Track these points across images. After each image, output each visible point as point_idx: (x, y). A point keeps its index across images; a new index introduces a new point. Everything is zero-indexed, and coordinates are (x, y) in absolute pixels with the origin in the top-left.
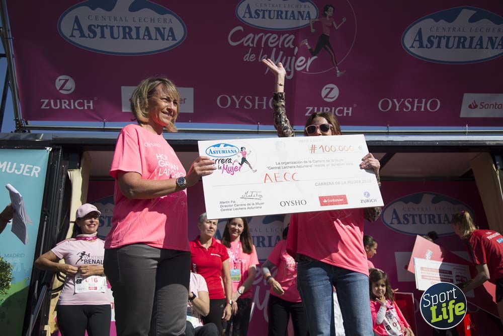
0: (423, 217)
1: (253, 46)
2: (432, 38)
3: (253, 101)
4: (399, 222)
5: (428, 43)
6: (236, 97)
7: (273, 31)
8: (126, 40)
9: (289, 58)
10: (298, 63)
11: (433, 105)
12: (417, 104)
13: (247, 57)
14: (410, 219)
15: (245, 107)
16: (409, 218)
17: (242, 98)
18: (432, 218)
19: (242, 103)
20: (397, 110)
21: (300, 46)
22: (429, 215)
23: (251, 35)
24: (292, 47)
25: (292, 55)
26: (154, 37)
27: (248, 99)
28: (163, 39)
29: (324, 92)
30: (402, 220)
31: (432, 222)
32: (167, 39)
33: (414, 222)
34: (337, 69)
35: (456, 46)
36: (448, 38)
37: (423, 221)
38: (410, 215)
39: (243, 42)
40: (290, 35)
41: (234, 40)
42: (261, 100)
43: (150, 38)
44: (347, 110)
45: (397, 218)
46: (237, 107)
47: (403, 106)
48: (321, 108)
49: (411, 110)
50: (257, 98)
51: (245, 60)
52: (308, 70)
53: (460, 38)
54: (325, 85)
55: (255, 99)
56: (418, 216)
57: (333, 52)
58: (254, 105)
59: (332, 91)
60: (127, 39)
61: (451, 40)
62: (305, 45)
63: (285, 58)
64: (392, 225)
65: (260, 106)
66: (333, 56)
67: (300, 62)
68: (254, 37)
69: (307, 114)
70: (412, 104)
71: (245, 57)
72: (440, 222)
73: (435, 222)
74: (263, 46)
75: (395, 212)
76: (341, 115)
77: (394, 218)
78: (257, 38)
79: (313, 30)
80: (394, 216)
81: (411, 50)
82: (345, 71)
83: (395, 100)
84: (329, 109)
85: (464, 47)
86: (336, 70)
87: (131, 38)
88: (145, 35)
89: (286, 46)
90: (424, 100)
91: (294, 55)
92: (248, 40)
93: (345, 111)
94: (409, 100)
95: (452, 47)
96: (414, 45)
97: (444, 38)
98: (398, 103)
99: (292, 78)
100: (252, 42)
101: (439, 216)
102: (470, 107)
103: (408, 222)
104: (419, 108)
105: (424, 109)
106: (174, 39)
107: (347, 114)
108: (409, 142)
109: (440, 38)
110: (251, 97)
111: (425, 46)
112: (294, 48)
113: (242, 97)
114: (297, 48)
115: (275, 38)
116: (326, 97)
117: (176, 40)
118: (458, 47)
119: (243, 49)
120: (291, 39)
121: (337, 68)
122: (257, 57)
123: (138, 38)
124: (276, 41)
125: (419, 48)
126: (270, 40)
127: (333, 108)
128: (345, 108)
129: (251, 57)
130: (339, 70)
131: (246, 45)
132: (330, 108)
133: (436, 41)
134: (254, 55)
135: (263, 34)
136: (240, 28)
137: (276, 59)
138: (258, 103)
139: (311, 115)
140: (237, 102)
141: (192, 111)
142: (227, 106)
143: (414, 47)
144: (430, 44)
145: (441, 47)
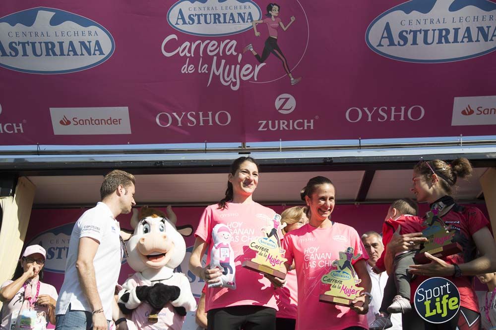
1: (191, 55)
2: (404, 34)
3: (197, 117)
5: (399, 40)
6: (176, 114)
7: (211, 38)
8: (49, 57)
9: (233, 67)
10: (243, 72)
11: (416, 113)
12: (395, 112)
13: (184, 68)
15: (189, 125)
20: (370, 120)
21: (244, 52)
23: (187, 44)
24: (235, 54)
25: (236, 63)
26: (79, 52)
27: (191, 115)
28: (90, 54)
29: (278, 104)
32: (94, 54)
34: (291, 77)
35: (437, 42)
36: (426, 32)
39: (179, 51)
40: (231, 41)
41: (168, 49)
42: (206, 115)
43: (75, 54)
44: (308, 123)
46: (180, 124)
47: (376, 115)
48: (277, 122)
49: (387, 119)
50: (201, 113)
51: (183, 72)
52: (256, 79)
53: (441, 31)
55: (199, 114)
57: (284, 57)
58: (198, 121)
59: (288, 102)
60: (50, 55)
61: (430, 34)
62: (250, 50)
63: (228, 67)
65: (206, 122)
66: (284, 61)
67: (246, 70)
68: (191, 45)
69: (260, 129)
70: (388, 113)
76: (302, 128)
78: (194, 46)
79: (257, 34)
81: (379, 49)
82: (300, 79)
83: (366, 109)
84: (286, 123)
85: (447, 41)
87: (55, 54)
88: (69, 51)
89: (228, 53)
90: (403, 108)
91: (238, 64)
92: (185, 49)
93: (306, 124)
94: (383, 109)
95: (432, 42)
96: (382, 44)
97: (421, 33)
98: (370, 113)
99: (238, 90)
100: (189, 52)
102: (464, 113)
105: (404, 118)
106: (102, 53)
107: (309, 127)
109: (415, 32)
110: (194, 113)
111: (396, 43)
112: (237, 55)
113: (184, 113)
114: (240, 54)
115: (214, 45)
116: (281, 108)
117: (104, 54)
118: (440, 42)
119: (179, 60)
120: (233, 45)
121: (290, 75)
122: (196, 67)
123: (62, 54)
124: (216, 49)
125: (388, 46)
126: (209, 48)
127: (291, 121)
128: (306, 121)
129: (189, 69)
130: (293, 77)
131: (182, 55)
133: (410, 37)
134: (193, 66)
135: (200, 41)
136: (174, 36)
137: (218, 68)
138: (203, 120)
139: (266, 129)
140: (180, 120)
141: (130, 132)
142: (168, 125)
143: (383, 46)
144: (404, 41)
145: (417, 43)
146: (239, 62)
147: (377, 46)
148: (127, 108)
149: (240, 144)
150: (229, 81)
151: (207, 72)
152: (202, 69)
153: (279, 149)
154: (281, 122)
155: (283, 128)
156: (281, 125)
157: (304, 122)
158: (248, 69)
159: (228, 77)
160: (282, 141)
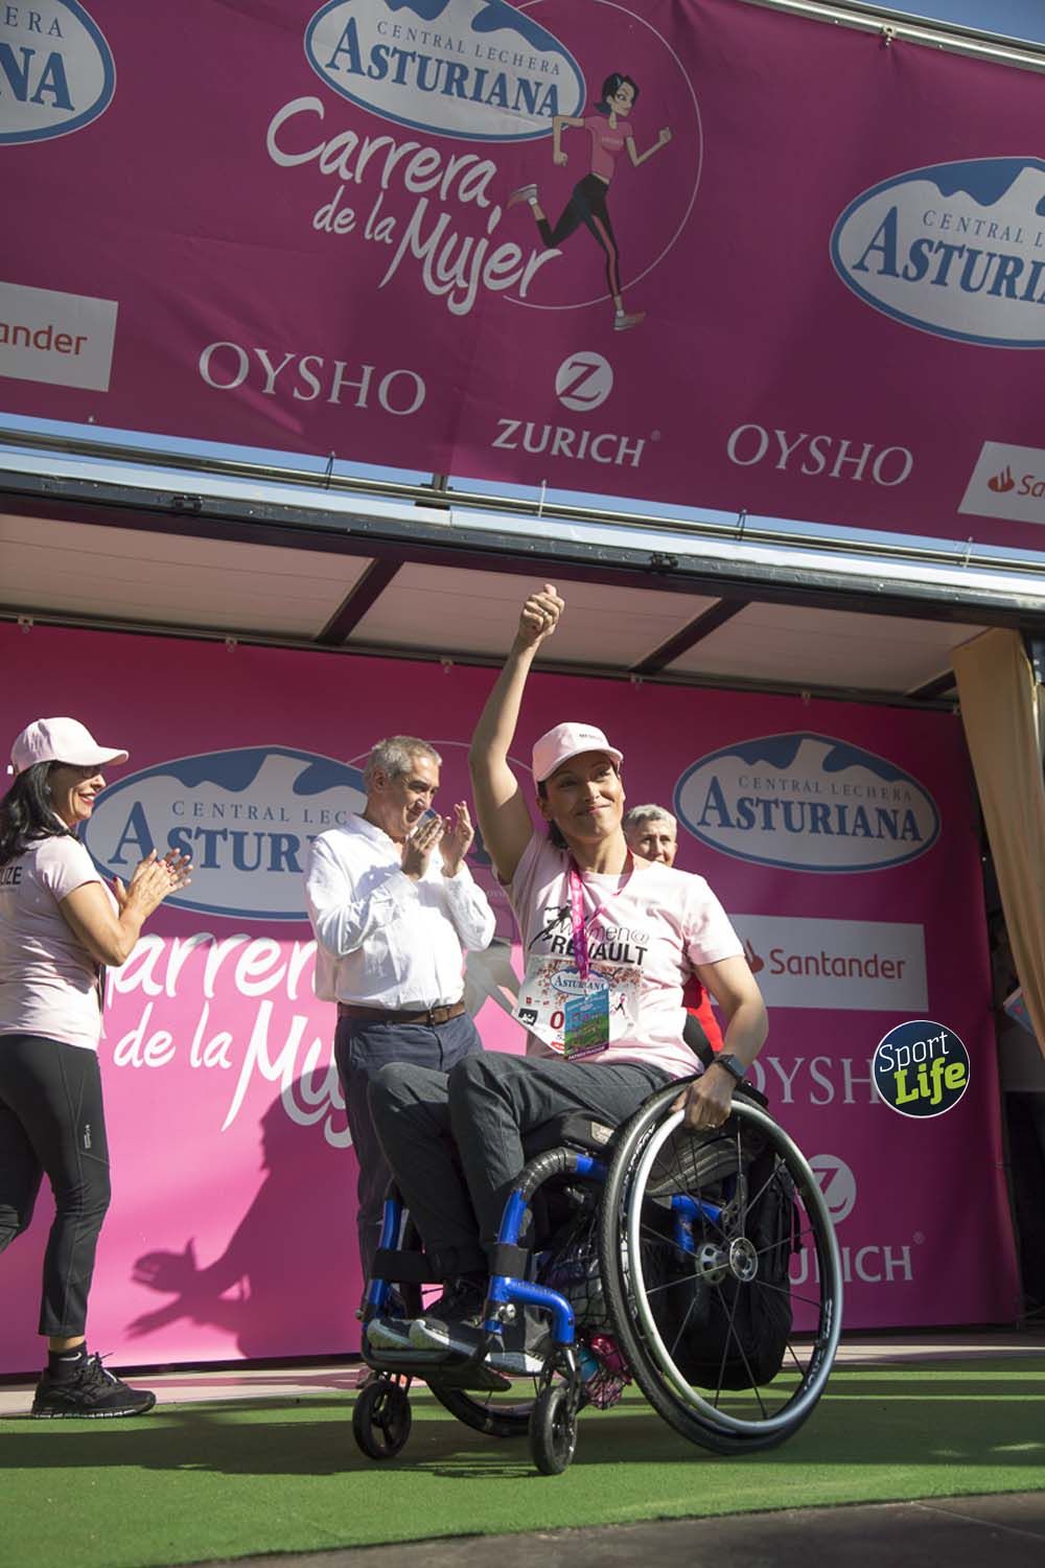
0: (795, 811)
1: (353, 178)
2: (925, 248)
4: (725, 822)
5: (909, 263)
6: (267, 354)
7: (427, 137)
9: (469, 241)
10: (494, 264)
11: (892, 467)
12: (846, 455)
13: (327, 212)
14: (758, 812)
15: (296, 394)
16: (753, 809)
17: (292, 360)
18: (820, 813)
19: (290, 377)
20: (782, 465)
21: (509, 205)
22: (814, 807)
23: (349, 138)
24: (483, 202)
25: (479, 232)
27: (311, 366)
28: (21, 94)
29: (564, 377)
30: (734, 814)
31: (820, 823)
32: (38, 98)
33: (768, 825)
34: (619, 304)
35: (991, 288)
36: (974, 255)
37: (797, 824)
38: (759, 801)
39: (319, 157)
40: (482, 160)
41: (287, 142)
42: (352, 374)
44: (628, 447)
45: (721, 807)
46: (269, 389)
47: (801, 455)
48: (547, 429)
49: (822, 473)
50: (340, 366)
51: (318, 226)
52: (523, 294)
53: (1004, 261)
54: (572, 354)
55: (335, 367)
56: (781, 806)
57: (613, 243)
58: (327, 390)
61: (981, 263)
62: (527, 203)
63: (454, 239)
64: (702, 829)
65: (349, 394)
66: (614, 256)
67: (502, 261)
68: (359, 147)
69: (499, 442)
70: (830, 453)
71: (321, 212)
72: (842, 831)
73: (828, 831)
74: (385, 185)
75: (715, 787)
76: (608, 460)
77: (711, 807)
78: (367, 152)
79: (559, 157)
80: (712, 803)
81: (857, 275)
82: (644, 316)
83: (780, 434)
84: (572, 436)
85: (1011, 292)
86: (616, 310)
89: (465, 198)
90: (868, 448)
91: (485, 235)
92: (339, 154)
93: (623, 450)
94: (823, 441)
95: (980, 288)
96: (866, 263)
97: (961, 255)
98: (789, 448)
99: (467, 315)
101: (842, 810)
102: (993, 484)
103: (751, 824)
104: (848, 469)
105: (863, 475)
106: (64, 101)
107: (628, 458)
108: (798, 573)
109: (949, 251)
110: (320, 361)
111: (899, 269)
112: (490, 210)
113: (289, 356)
114: (498, 209)
115: (429, 161)
116: (568, 392)
117: (72, 109)
118: (995, 290)
119: (314, 186)
120: (483, 175)
121: (618, 299)
122: (361, 220)
125: (880, 272)
126: (413, 168)
127: (586, 434)
128: (625, 440)
129: (339, 220)
130: (624, 308)
131: (326, 170)
132: (573, 430)
133: (935, 260)
134: (353, 214)
135: (392, 140)
136: (313, 103)
137: (424, 237)
138: (342, 386)
139: (513, 446)
140: (272, 374)
141: (104, 387)
142: (235, 384)
143: (867, 270)
144: (917, 267)
145: (947, 280)
146: (490, 230)
147: (855, 267)
148: (112, 307)
149: (427, 477)
150: (448, 282)
151: (388, 241)
152: (377, 231)
153: (537, 508)
154: (560, 431)
155: (560, 450)
156: (558, 442)
157: (617, 444)
158: (510, 257)
159: (448, 267)
160: (548, 486)
